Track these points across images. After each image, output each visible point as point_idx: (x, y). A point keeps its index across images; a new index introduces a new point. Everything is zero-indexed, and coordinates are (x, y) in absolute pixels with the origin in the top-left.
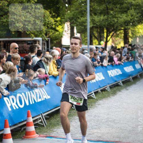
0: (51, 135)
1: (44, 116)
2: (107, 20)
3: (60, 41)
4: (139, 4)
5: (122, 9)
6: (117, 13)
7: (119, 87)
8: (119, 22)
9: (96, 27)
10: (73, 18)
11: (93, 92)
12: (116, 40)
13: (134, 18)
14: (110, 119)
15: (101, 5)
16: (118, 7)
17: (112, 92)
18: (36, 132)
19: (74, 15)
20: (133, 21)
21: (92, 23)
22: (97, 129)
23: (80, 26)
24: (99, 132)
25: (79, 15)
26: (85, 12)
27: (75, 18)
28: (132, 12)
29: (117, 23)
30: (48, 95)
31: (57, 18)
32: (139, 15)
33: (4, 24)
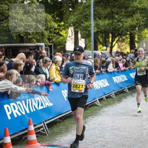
0: (53, 144)
1: (47, 124)
2: (112, 24)
3: (63, 46)
4: (145, 7)
5: (127, 12)
6: (122, 17)
7: (124, 94)
8: (124, 26)
9: (101, 32)
10: (76, 23)
11: (97, 99)
12: (122, 46)
13: (140, 22)
14: (115, 127)
15: (105, 9)
16: (123, 11)
17: (118, 99)
18: (38, 141)
19: (77, 19)
20: (138, 25)
21: (97, 28)
22: (101, 137)
23: (84, 31)
24: (103, 140)
25: (83, 19)
26: (89, 16)
27: (79, 22)
28: (138, 16)
29: (122, 28)
30: (51, 103)
31: (60, 22)
32: (145, 19)
33: (4, 28)
